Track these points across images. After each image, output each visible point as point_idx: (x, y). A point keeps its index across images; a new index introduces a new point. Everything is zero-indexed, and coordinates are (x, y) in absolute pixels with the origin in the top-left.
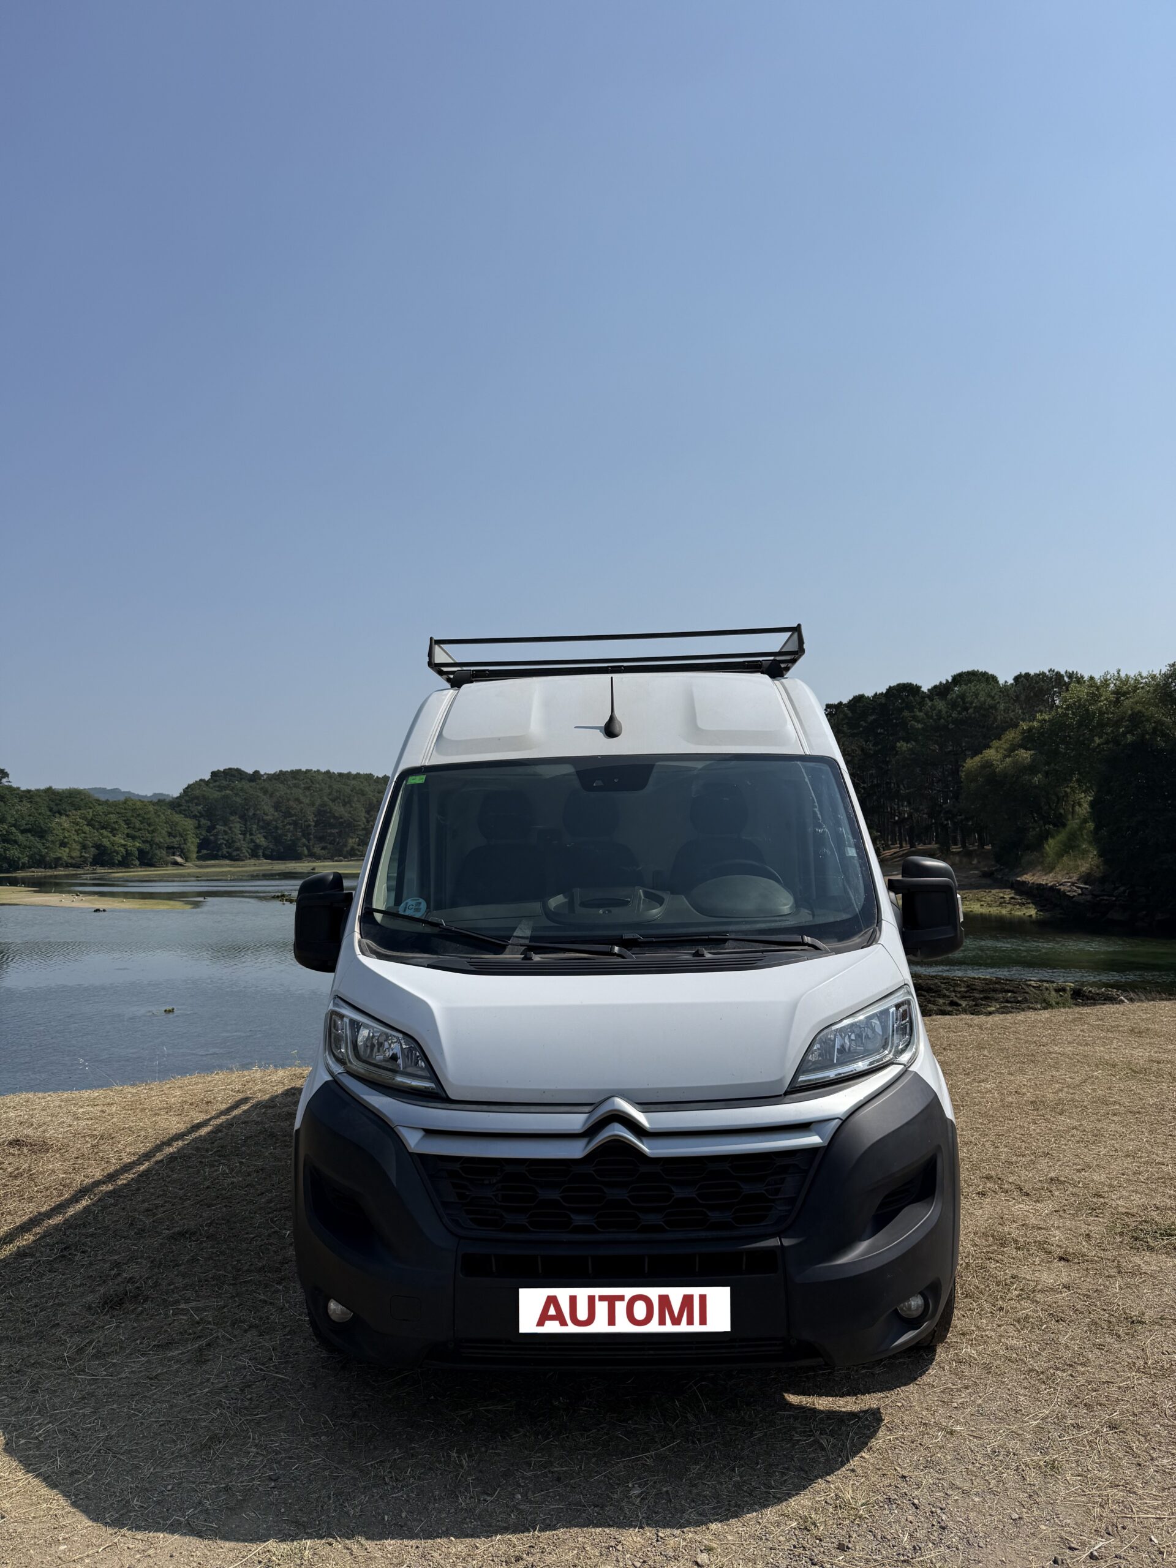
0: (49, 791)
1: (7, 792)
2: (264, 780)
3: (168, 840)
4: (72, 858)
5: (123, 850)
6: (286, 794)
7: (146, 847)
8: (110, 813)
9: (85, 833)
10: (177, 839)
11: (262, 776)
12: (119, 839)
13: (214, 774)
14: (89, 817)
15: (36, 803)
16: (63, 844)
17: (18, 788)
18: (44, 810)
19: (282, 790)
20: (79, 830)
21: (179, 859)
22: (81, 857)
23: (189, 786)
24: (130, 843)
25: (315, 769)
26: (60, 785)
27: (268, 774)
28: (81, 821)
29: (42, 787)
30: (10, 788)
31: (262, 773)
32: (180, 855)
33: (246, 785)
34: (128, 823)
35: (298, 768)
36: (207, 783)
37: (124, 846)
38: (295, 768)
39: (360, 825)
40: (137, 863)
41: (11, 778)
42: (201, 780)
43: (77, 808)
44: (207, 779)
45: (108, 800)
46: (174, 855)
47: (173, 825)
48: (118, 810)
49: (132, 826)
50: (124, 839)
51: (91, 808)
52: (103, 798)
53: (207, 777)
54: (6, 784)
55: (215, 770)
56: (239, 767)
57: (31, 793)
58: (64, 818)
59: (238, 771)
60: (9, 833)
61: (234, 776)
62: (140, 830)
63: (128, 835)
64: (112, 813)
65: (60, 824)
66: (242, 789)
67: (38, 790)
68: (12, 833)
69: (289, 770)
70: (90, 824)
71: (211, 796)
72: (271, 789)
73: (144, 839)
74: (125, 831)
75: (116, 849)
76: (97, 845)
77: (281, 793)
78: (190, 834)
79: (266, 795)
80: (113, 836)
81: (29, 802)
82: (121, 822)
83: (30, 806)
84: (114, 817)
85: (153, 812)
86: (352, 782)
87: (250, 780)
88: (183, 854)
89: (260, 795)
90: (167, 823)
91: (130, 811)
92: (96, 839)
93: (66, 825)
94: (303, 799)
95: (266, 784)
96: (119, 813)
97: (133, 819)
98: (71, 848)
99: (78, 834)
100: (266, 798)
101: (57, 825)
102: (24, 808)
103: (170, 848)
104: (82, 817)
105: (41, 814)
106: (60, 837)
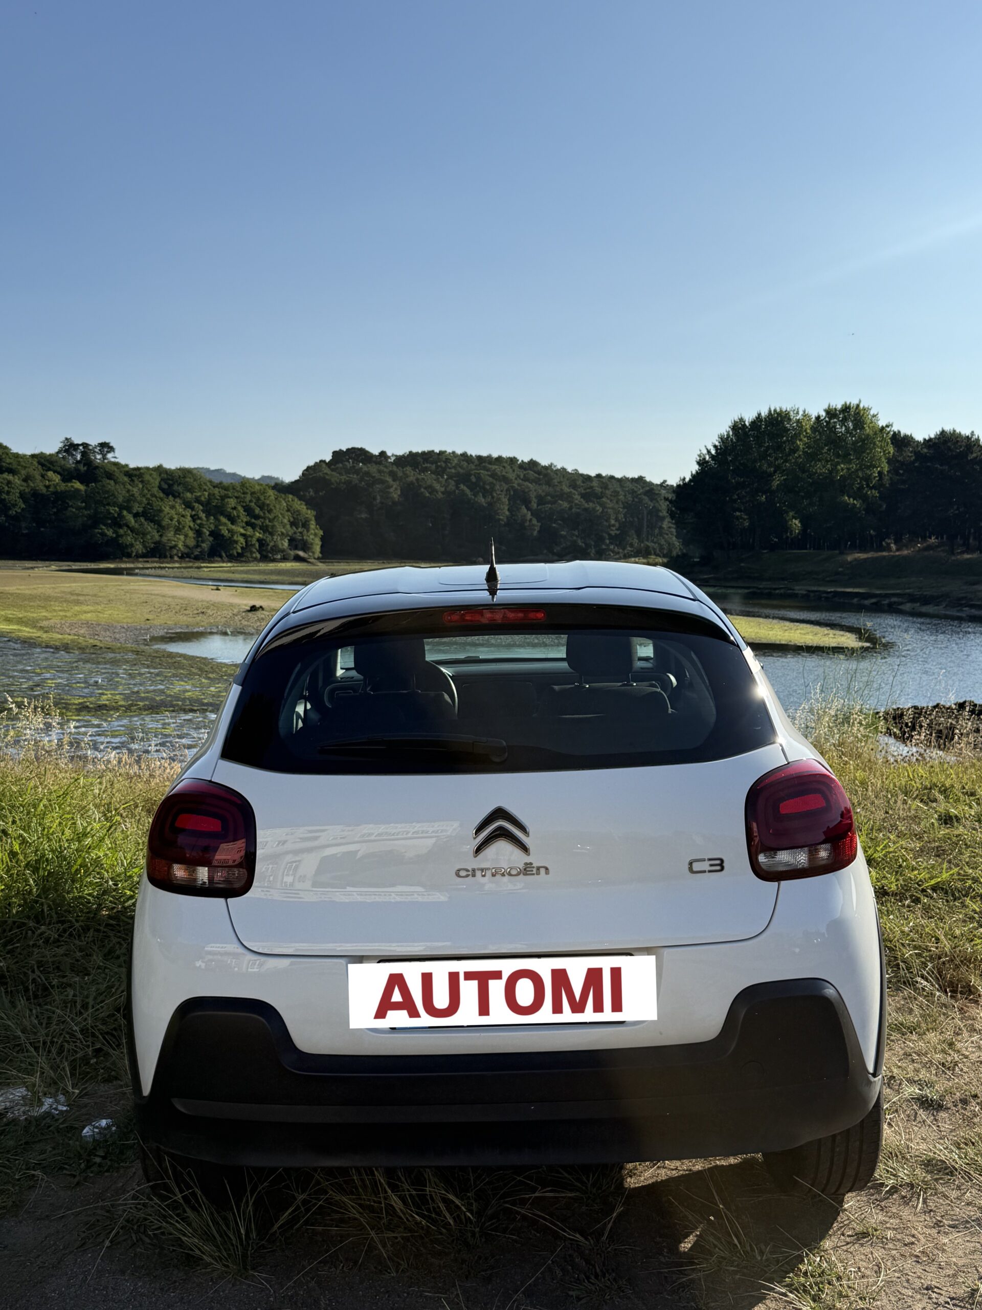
0: (159, 469)
1: (116, 469)
2: (391, 463)
4: (186, 546)
5: (242, 540)
6: (417, 480)
7: (268, 538)
8: (226, 497)
9: (200, 519)
10: (300, 530)
11: (389, 457)
12: (239, 528)
13: (335, 454)
14: (204, 500)
15: (146, 482)
16: (178, 530)
17: (127, 465)
18: (155, 490)
19: (412, 475)
20: (195, 515)
21: (301, 553)
22: (198, 546)
23: (309, 468)
24: (250, 531)
25: (449, 450)
26: (171, 464)
27: (396, 456)
28: (196, 505)
29: (152, 465)
30: (116, 464)
31: (389, 454)
32: (303, 549)
33: (373, 469)
34: (246, 508)
35: (430, 449)
36: (329, 464)
37: (242, 535)
38: (426, 449)
39: (502, 520)
40: (258, 556)
41: (117, 454)
42: (321, 461)
43: (191, 491)
44: (328, 460)
45: (221, 483)
46: (296, 548)
47: (295, 513)
48: (236, 494)
49: (251, 512)
50: (243, 527)
51: (205, 491)
52: (216, 480)
53: (328, 458)
54: (113, 460)
55: (338, 449)
56: (364, 447)
57: (141, 471)
59: (362, 451)
60: (120, 515)
61: (358, 457)
62: (259, 517)
63: (248, 523)
64: (229, 497)
66: (367, 473)
67: (148, 469)
68: (123, 517)
69: (420, 452)
70: (206, 509)
71: (333, 480)
72: (400, 474)
73: (264, 529)
74: (244, 518)
75: (235, 538)
76: (215, 534)
77: (412, 478)
78: (313, 524)
79: (394, 480)
80: (232, 524)
81: (142, 482)
82: (240, 508)
83: (141, 486)
84: (232, 502)
85: (273, 498)
86: (494, 467)
87: (376, 463)
88: (306, 546)
89: (389, 479)
90: (288, 510)
91: (248, 497)
92: (212, 527)
93: (180, 509)
94: (437, 486)
95: (395, 468)
96: (237, 497)
97: (253, 504)
98: (186, 536)
99: (194, 521)
100: (395, 485)
101: (172, 510)
102: (135, 490)
103: (292, 541)
104: (198, 500)
105: (153, 495)
106: (175, 522)
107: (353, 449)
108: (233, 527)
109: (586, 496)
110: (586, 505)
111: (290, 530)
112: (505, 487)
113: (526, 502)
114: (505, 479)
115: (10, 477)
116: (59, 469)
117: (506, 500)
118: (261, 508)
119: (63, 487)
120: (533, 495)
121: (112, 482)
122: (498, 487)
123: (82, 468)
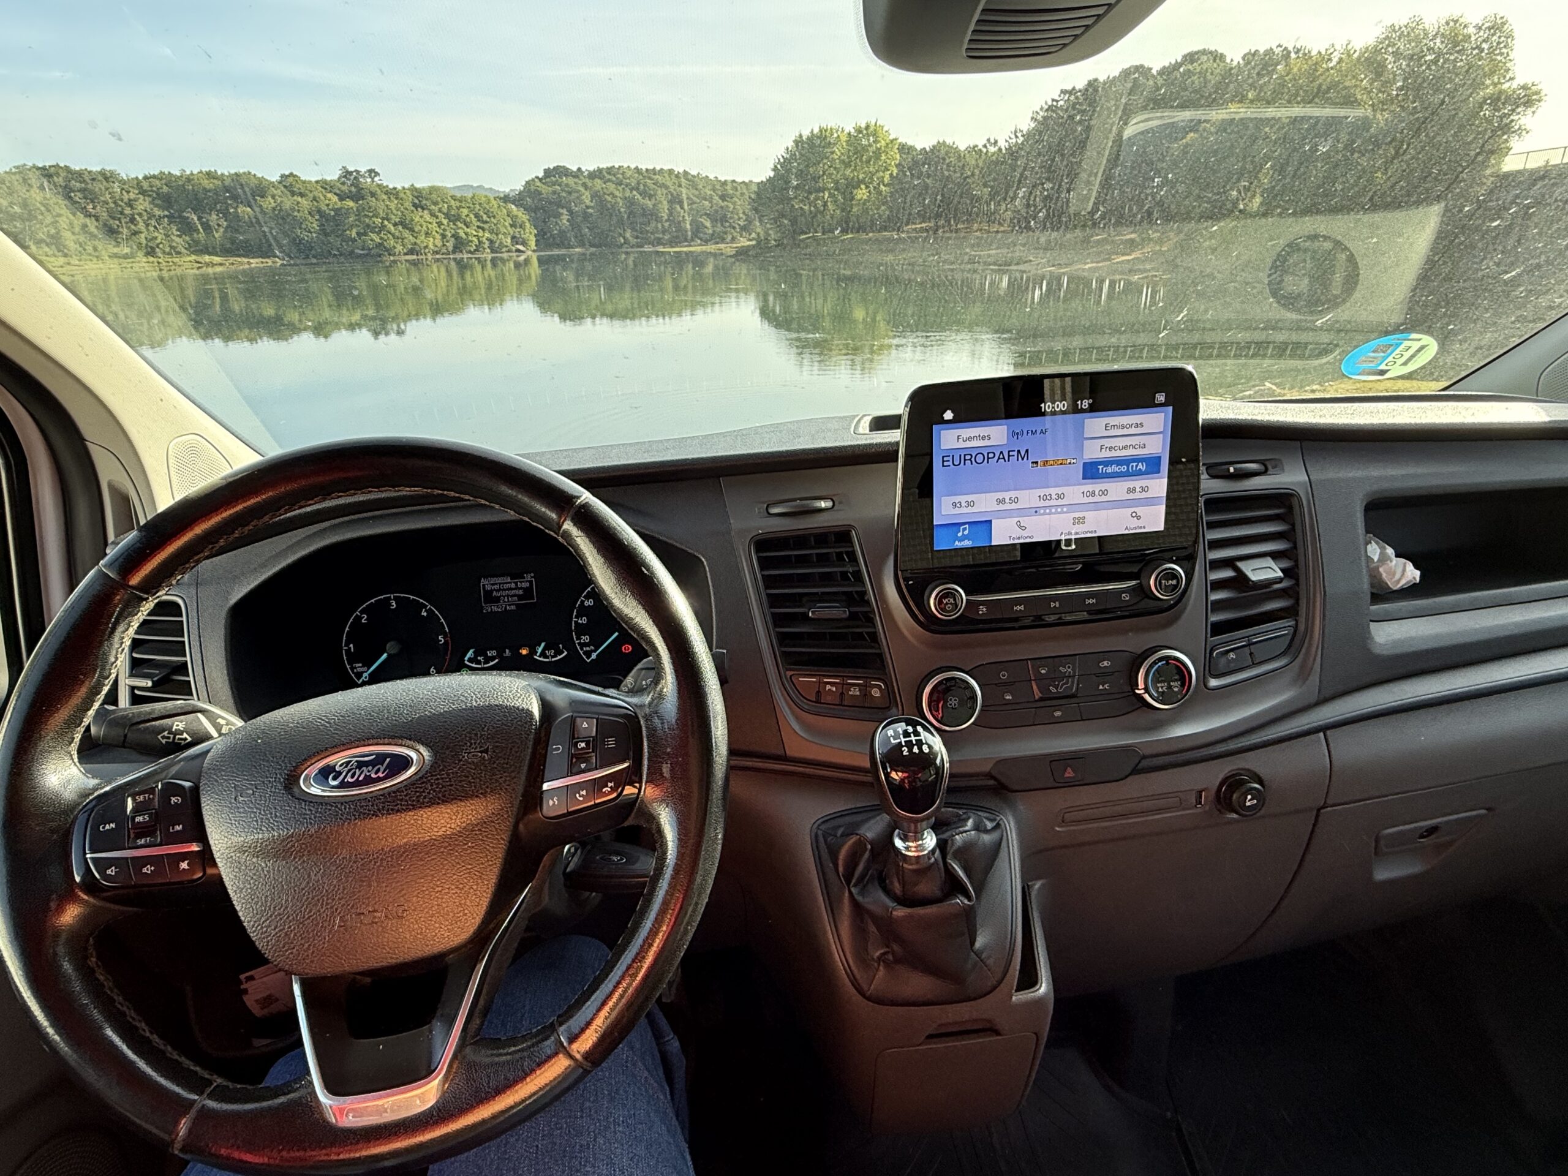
1: (377, 190)
2: (585, 177)
4: (437, 247)
5: (475, 239)
6: (603, 189)
8: (461, 207)
9: (444, 225)
10: (518, 230)
11: (583, 172)
13: (547, 172)
14: (445, 210)
15: (401, 199)
16: (427, 234)
17: (387, 186)
18: (408, 204)
19: (599, 185)
21: (521, 247)
23: (528, 183)
24: (480, 234)
25: (626, 166)
26: (421, 184)
27: (589, 171)
28: (439, 214)
29: (406, 185)
31: (584, 169)
32: (522, 244)
33: (571, 181)
34: (477, 216)
35: (612, 165)
36: (540, 180)
41: (380, 177)
42: (536, 177)
44: (541, 176)
46: (517, 243)
47: (514, 218)
48: (467, 205)
49: (480, 218)
50: (476, 231)
51: (446, 202)
52: (457, 194)
55: (547, 167)
56: (565, 165)
57: (398, 190)
58: (426, 212)
59: (565, 168)
61: (561, 172)
63: (479, 227)
64: (464, 207)
66: (567, 185)
67: (403, 188)
68: (386, 226)
69: (605, 167)
70: (446, 217)
71: (543, 192)
72: (590, 184)
73: (491, 232)
74: (476, 223)
75: (470, 238)
76: (455, 236)
77: (598, 187)
78: (528, 224)
79: (586, 189)
80: (467, 227)
81: (396, 198)
82: (472, 216)
83: (396, 202)
84: (465, 211)
85: (496, 206)
86: (657, 177)
87: (574, 177)
88: (524, 243)
89: (582, 189)
91: (478, 207)
92: (453, 231)
93: (428, 217)
94: (617, 193)
95: (587, 180)
96: (469, 207)
97: (481, 212)
98: (434, 239)
99: (439, 227)
100: (587, 193)
101: (421, 218)
102: (392, 204)
103: (513, 238)
104: (440, 211)
105: (407, 209)
106: (425, 228)
107: (558, 166)
108: (468, 230)
109: (723, 197)
110: (723, 204)
111: (511, 230)
112: (665, 192)
113: (681, 203)
114: (667, 187)
115: (299, 199)
116: (338, 192)
117: (665, 202)
118: (488, 215)
119: (339, 205)
120: (684, 196)
121: (374, 199)
122: (659, 192)
123: (353, 189)
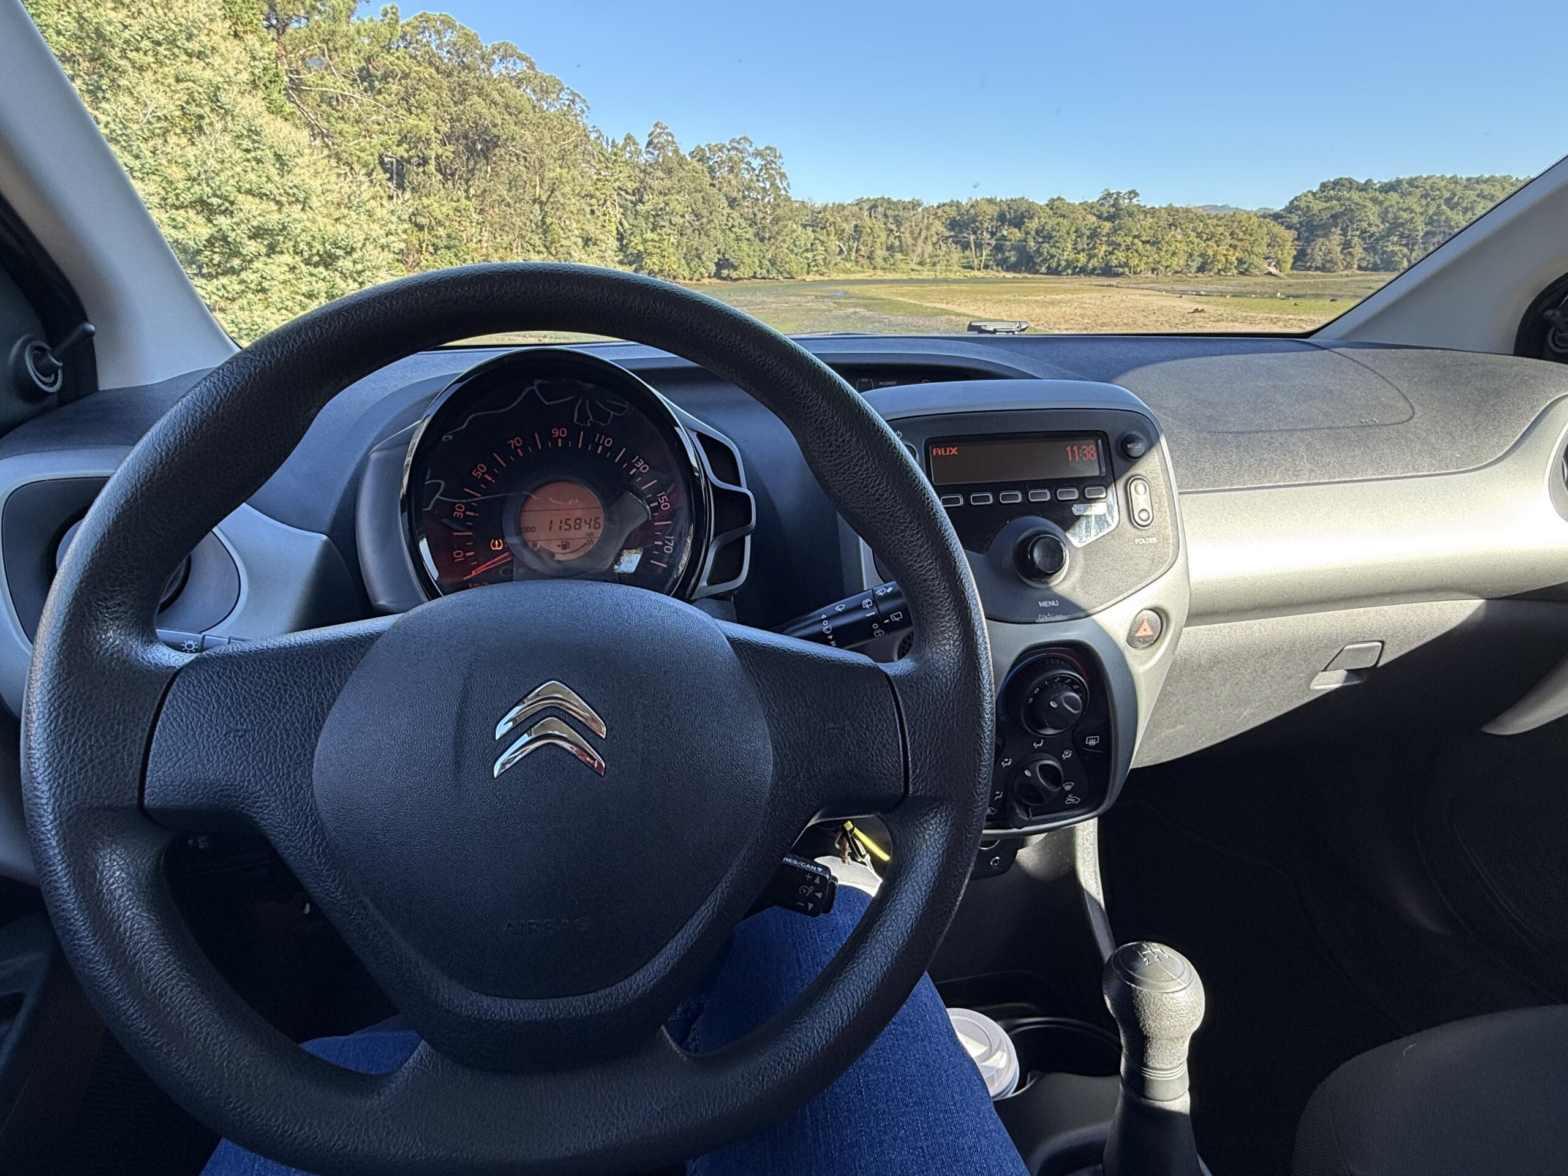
0: (1170, 208)
2: (1375, 190)
3: (1266, 250)
5: (1223, 258)
7: (1246, 257)
8: (1218, 225)
9: (1193, 243)
10: (1275, 249)
11: (1374, 185)
12: (1222, 250)
13: (1324, 186)
15: (1157, 218)
17: (1145, 206)
20: (1189, 241)
21: (1273, 270)
22: (1188, 265)
23: (1296, 199)
24: (1231, 252)
26: (1179, 204)
27: (1382, 183)
28: (1192, 233)
29: (1166, 205)
30: (1138, 206)
31: (1375, 182)
32: (1275, 266)
33: (1356, 196)
34: (1231, 234)
36: (1314, 194)
37: (1225, 255)
38: (1415, 175)
41: (1139, 198)
42: (1309, 192)
44: (1315, 190)
46: (1269, 265)
47: (1274, 237)
48: (1227, 222)
49: (1235, 236)
50: (1227, 249)
51: (1201, 221)
53: (1316, 188)
54: (1136, 203)
55: (1325, 180)
56: (1352, 177)
57: (1156, 210)
58: (1179, 230)
59: (1351, 181)
60: (1133, 244)
61: (1343, 185)
62: (1241, 240)
63: (1231, 246)
65: (1173, 236)
66: (1349, 199)
67: (1161, 208)
69: (1408, 178)
70: (1199, 235)
71: (1315, 207)
72: (1378, 197)
73: (1244, 250)
74: (1228, 240)
75: (1218, 258)
76: (1203, 255)
77: (1391, 201)
78: (1288, 244)
79: (1375, 204)
80: (1218, 247)
81: (1152, 217)
82: (1227, 234)
83: (1150, 220)
84: (1221, 229)
85: (1256, 224)
86: (1482, 186)
87: (1360, 190)
88: (1278, 265)
89: (1369, 204)
90: (1268, 234)
91: (1236, 223)
92: (1201, 250)
93: (1179, 236)
95: (1378, 193)
96: (1226, 225)
97: (1237, 231)
99: (1188, 246)
100: (1375, 209)
102: (1147, 223)
103: (1267, 258)
104: (1194, 230)
105: (1160, 228)
106: (1173, 247)
107: (1341, 179)
108: (1219, 249)
115: (1061, 220)
116: (1095, 212)
118: (1245, 232)
119: (1096, 225)
121: (1130, 219)
123: (1112, 210)
